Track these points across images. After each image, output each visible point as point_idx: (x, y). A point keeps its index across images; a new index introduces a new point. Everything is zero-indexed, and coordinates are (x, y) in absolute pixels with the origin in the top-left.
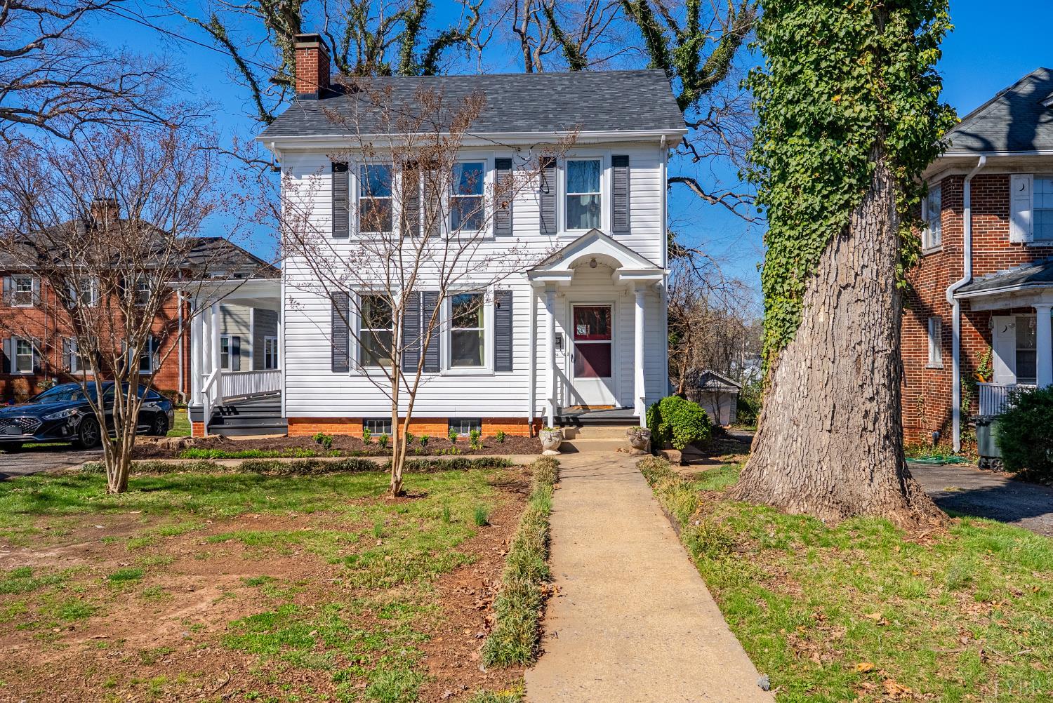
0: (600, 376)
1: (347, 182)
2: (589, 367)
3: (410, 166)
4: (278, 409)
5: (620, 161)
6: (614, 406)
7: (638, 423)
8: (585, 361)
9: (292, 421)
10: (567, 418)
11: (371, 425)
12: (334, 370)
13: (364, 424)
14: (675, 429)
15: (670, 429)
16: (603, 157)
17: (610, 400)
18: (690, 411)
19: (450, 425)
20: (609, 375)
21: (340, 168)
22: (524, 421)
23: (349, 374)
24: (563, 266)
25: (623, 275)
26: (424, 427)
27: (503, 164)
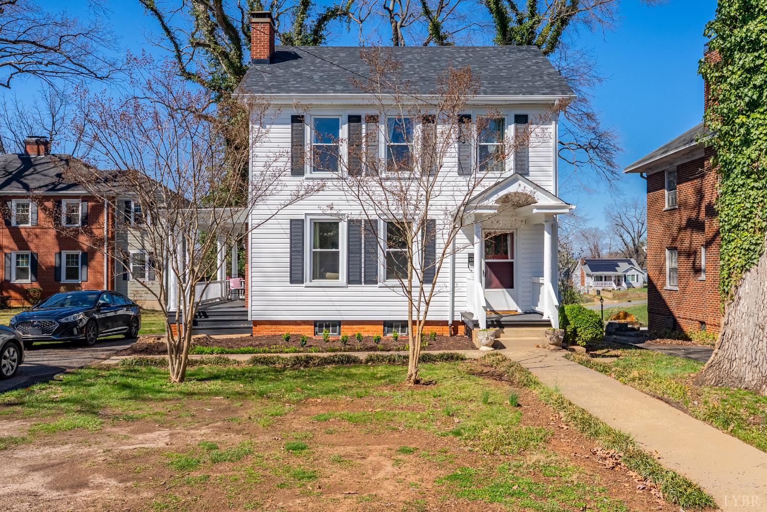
0: (506, 287)
1: (303, 131)
2: (496, 281)
3: (354, 119)
4: (245, 313)
5: (521, 119)
6: (517, 311)
7: (550, 325)
8: (493, 275)
9: (256, 323)
10: (492, 321)
11: (321, 326)
12: (292, 282)
13: (315, 326)
14: (579, 330)
15: (575, 330)
16: (507, 115)
17: (513, 306)
18: (590, 316)
19: (384, 326)
20: (512, 287)
21: (297, 120)
22: (445, 323)
23: (304, 285)
24: (491, 201)
25: (537, 209)
26: (363, 328)
27: (428, 120)
